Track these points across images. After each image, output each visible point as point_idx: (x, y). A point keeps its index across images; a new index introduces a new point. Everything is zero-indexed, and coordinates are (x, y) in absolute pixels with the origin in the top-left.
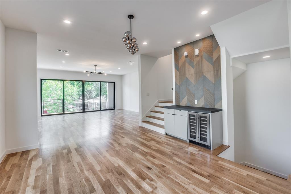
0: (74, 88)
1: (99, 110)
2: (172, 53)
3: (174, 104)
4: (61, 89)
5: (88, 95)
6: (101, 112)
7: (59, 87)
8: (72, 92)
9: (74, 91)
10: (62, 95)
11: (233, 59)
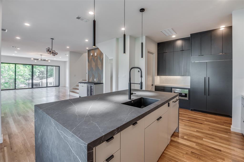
0: (26, 69)
1: (46, 86)
2: (87, 53)
3: (87, 81)
4: (13, 69)
5: (41, 76)
6: (47, 88)
7: (11, 68)
8: (24, 72)
9: (26, 72)
10: (14, 75)
11: (109, 59)
